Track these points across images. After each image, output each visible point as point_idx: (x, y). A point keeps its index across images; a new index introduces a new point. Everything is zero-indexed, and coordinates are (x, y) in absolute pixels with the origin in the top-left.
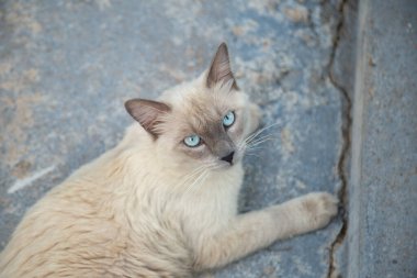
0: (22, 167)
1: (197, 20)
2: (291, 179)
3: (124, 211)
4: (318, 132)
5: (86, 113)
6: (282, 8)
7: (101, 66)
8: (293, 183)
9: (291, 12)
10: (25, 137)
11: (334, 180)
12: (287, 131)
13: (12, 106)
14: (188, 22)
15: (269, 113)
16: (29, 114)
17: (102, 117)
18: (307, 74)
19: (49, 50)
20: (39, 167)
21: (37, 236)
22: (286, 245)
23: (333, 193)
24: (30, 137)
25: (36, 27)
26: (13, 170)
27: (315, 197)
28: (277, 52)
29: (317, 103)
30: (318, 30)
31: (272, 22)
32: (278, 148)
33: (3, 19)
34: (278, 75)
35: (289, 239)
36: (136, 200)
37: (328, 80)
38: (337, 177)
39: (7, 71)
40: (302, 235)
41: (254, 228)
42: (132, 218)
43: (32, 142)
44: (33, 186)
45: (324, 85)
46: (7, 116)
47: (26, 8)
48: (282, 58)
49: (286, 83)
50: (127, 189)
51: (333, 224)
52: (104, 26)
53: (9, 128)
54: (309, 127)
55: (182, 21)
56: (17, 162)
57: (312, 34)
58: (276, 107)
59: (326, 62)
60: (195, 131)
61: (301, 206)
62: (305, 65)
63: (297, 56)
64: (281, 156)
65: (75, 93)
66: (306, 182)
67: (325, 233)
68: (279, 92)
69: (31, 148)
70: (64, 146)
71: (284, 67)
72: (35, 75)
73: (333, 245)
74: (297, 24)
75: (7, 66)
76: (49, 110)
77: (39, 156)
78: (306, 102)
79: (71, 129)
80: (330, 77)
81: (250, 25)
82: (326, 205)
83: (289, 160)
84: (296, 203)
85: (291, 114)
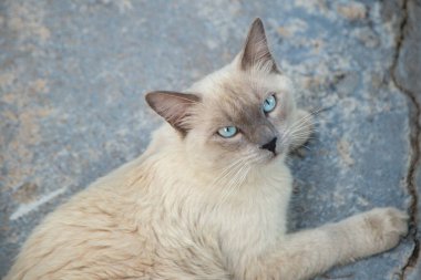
0: (27, 189)
1: (234, 21)
2: (351, 195)
3: (150, 222)
4: (383, 142)
5: (103, 127)
6: (335, 6)
7: (121, 75)
8: (354, 200)
9: (346, 10)
10: (31, 156)
11: (402, 196)
12: (344, 142)
13: (15, 121)
14: (224, 23)
15: (322, 122)
16: (35, 130)
17: (123, 131)
18: (367, 78)
19: (59, 58)
20: (47, 190)
21: (45, 255)
22: (347, 270)
23: (402, 209)
24: (36, 155)
25: (44, 33)
26: (17, 193)
27: (380, 213)
28: (330, 54)
29: (379, 110)
30: (377, 29)
31: (324, 22)
32: (335, 160)
33: (5, 25)
34: (332, 78)
35: (350, 264)
36: (164, 211)
37: (391, 84)
38: (406, 191)
39: (10, 83)
40: (366, 258)
41: (307, 248)
42: (159, 231)
43: (39, 161)
44: (41, 212)
45: (386, 90)
46: (9, 132)
47: (32, 12)
48: (336, 60)
49: (342, 88)
50: (153, 198)
51: (403, 246)
52: (124, 30)
53: (12, 146)
54: (371, 136)
55: (217, 22)
56: (21, 184)
57: (371, 33)
58: (331, 115)
59: (388, 64)
60: (230, 119)
61: (364, 223)
62: (364, 68)
63: (354, 58)
64: (337, 170)
65: (90, 105)
66: (369, 199)
67: (394, 256)
68: (334, 97)
69: (38, 167)
70: (78, 165)
71: (339, 70)
72: (42, 85)
73: (404, 269)
74: (353, 23)
75: (9, 77)
76: (59, 124)
77: (47, 177)
78: (366, 109)
79: (86, 145)
80: (394, 80)
81: (298, 25)
82: (394, 221)
83: (349, 174)
84: (357, 220)
85: (349, 122)
